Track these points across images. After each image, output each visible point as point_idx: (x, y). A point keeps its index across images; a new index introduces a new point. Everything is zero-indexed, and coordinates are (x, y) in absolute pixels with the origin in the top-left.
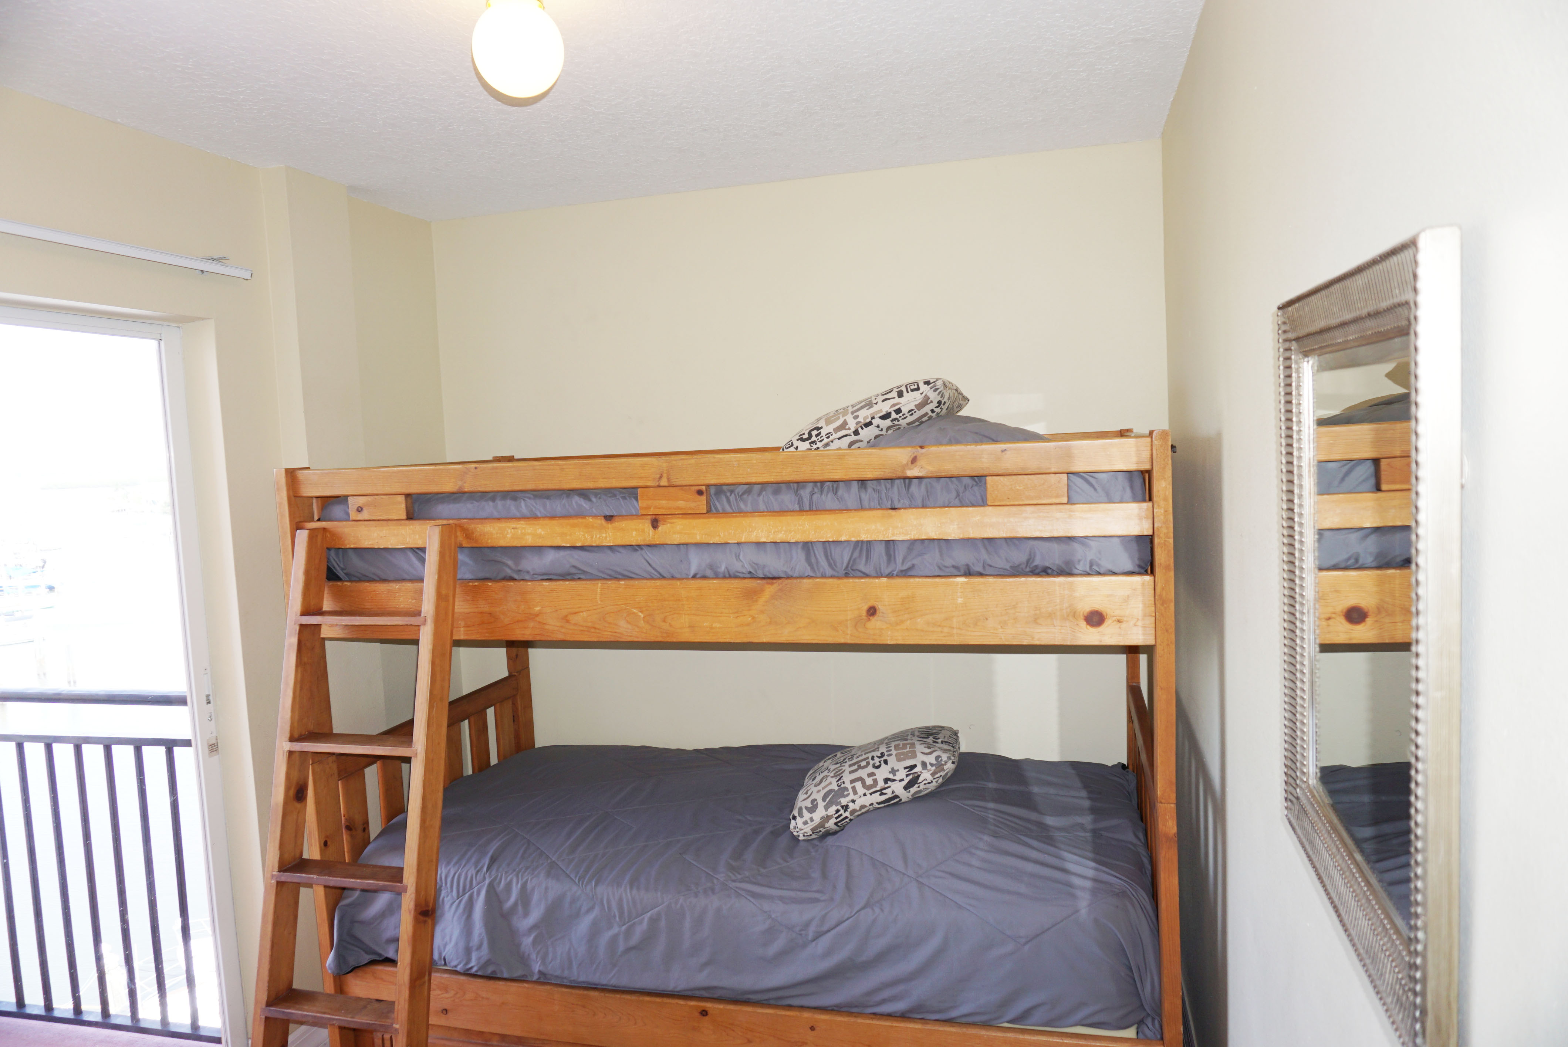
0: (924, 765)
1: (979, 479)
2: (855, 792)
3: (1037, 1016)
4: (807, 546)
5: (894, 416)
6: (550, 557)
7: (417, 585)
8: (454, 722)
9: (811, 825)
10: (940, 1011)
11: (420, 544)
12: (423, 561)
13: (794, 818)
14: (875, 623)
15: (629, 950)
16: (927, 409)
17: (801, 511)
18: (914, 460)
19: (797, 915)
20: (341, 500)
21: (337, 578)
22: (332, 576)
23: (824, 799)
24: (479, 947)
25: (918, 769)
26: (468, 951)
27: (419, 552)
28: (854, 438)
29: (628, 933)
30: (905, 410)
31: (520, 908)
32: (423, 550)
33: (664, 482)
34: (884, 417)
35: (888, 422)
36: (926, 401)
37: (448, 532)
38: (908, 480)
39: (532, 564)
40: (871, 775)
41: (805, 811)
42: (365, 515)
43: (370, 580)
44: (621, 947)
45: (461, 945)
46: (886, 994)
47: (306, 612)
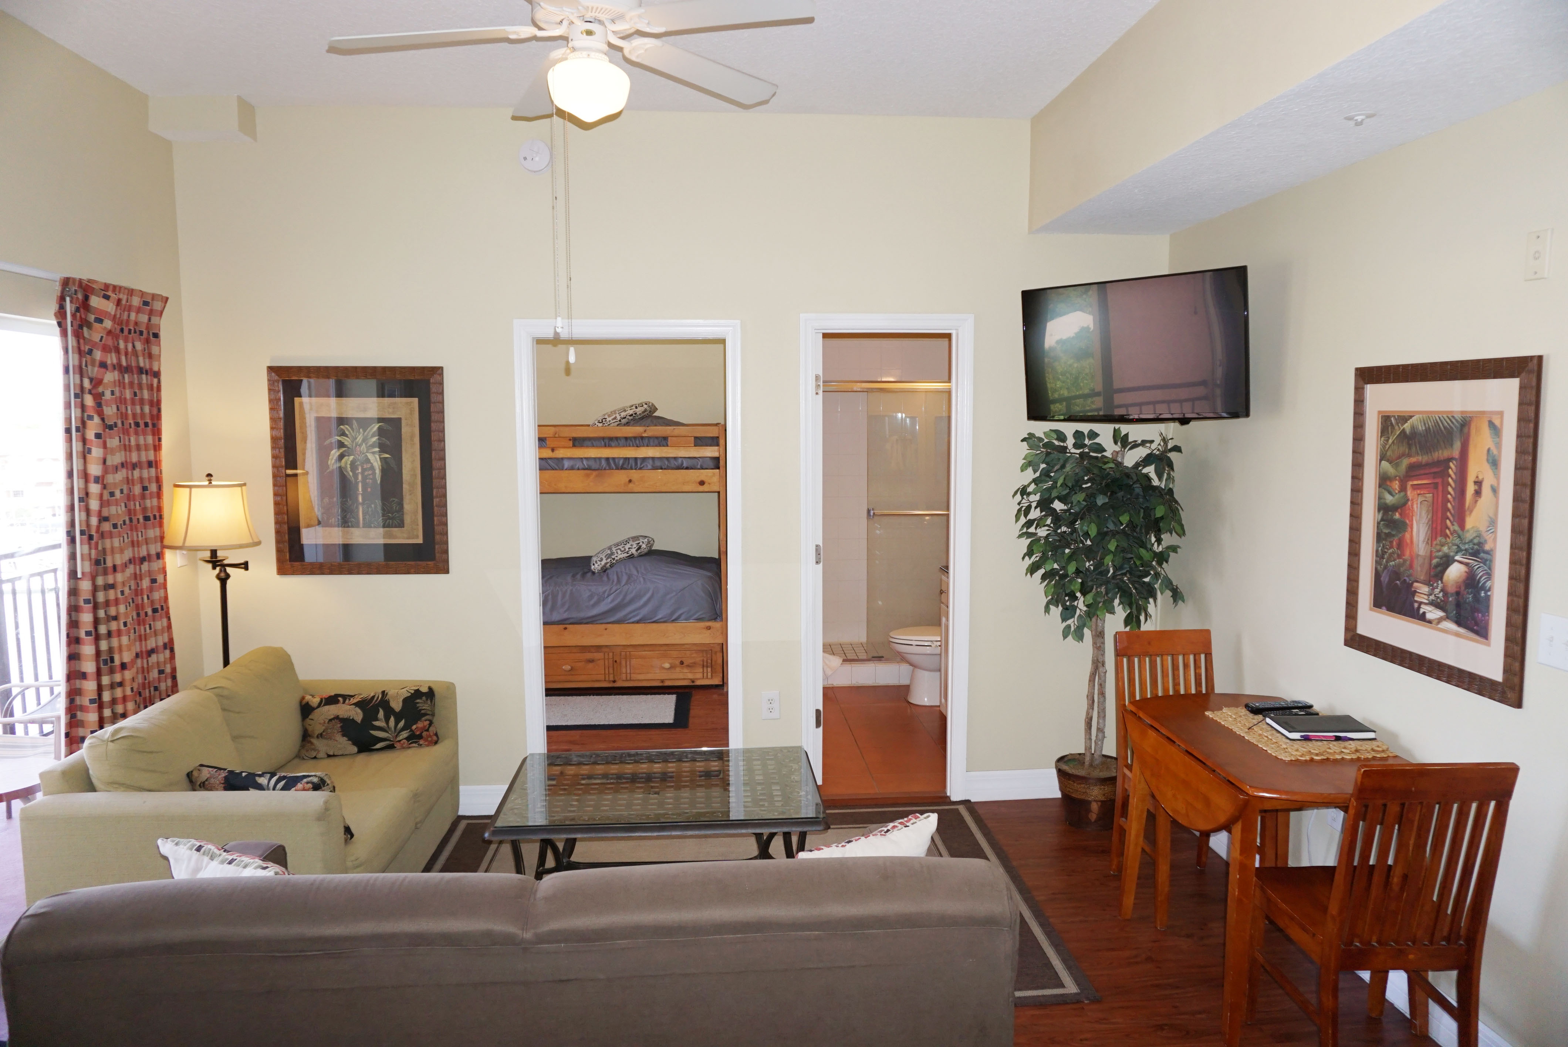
0: (643, 542)
1: (665, 439)
2: (617, 553)
3: (683, 617)
4: (607, 459)
5: (634, 415)
9: (601, 566)
10: (651, 619)
13: (594, 564)
14: (631, 485)
16: (646, 413)
17: (605, 446)
18: (645, 431)
19: (601, 589)
23: (605, 557)
25: (641, 544)
28: (619, 422)
30: (638, 413)
33: (557, 436)
34: (630, 416)
35: (632, 417)
36: (645, 410)
38: (642, 438)
40: (623, 547)
41: (598, 562)
46: (632, 615)
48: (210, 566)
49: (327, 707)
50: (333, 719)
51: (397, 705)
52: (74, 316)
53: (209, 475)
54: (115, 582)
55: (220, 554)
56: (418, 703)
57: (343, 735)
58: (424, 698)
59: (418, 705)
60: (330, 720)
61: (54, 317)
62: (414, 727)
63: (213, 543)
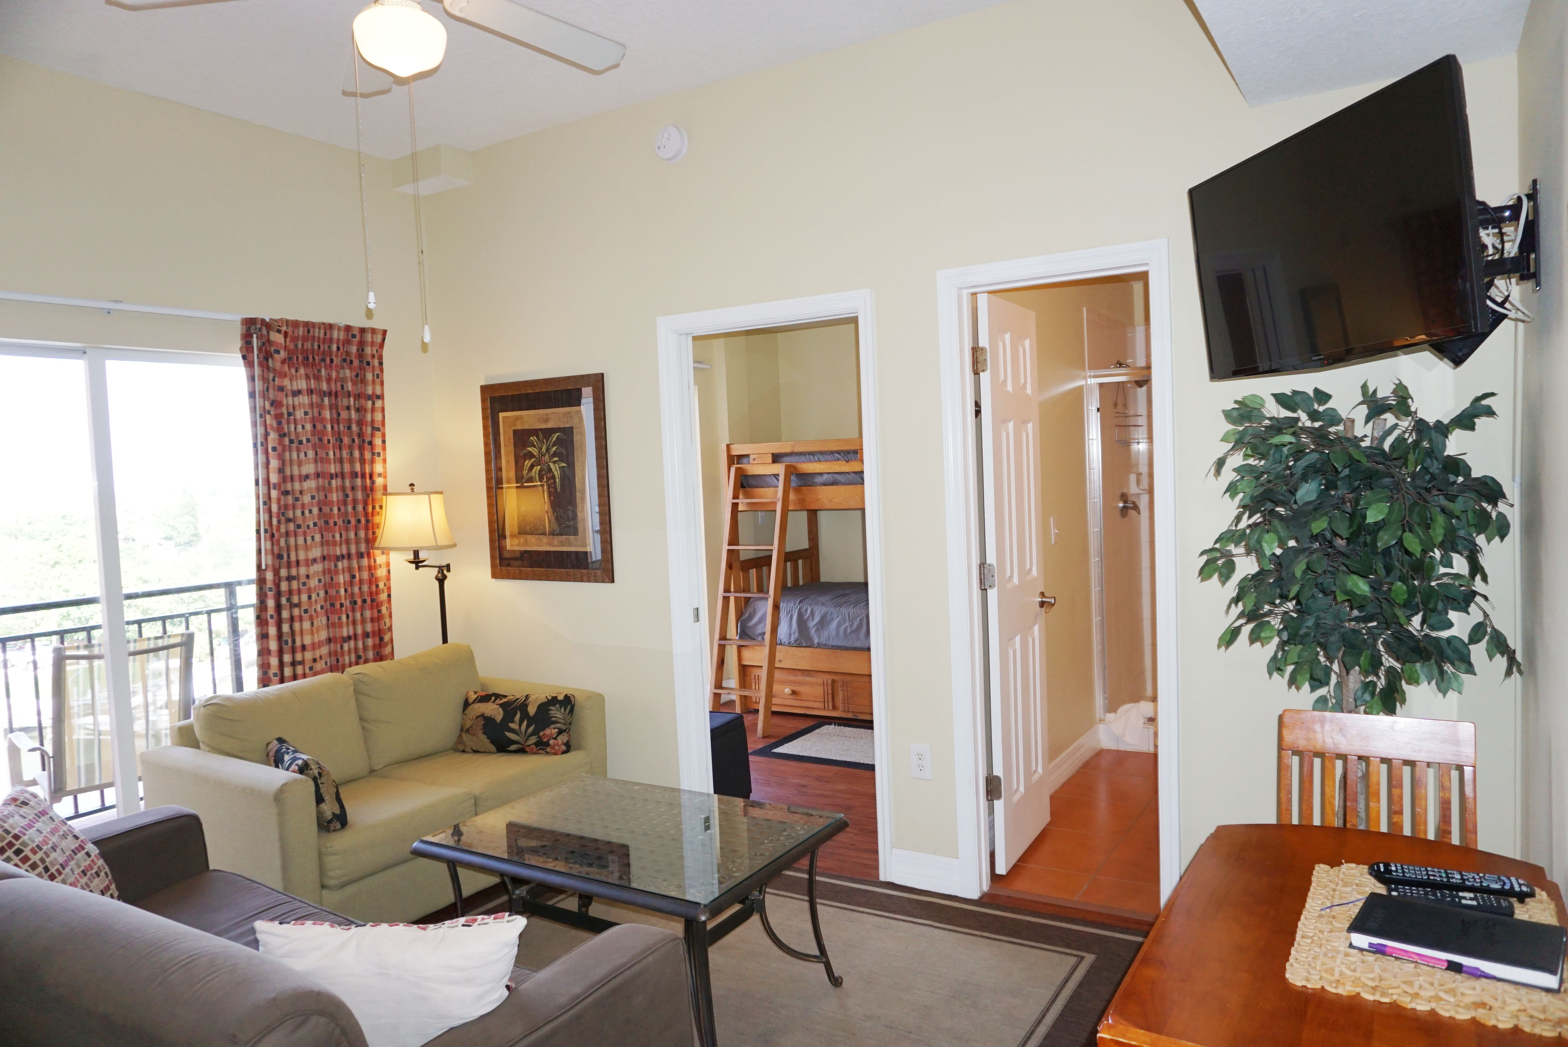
6: (825, 477)
7: (775, 489)
8: (786, 561)
11: (777, 473)
12: (778, 480)
15: (851, 632)
20: (747, 456)
21: (745, 487)
22: (743, 486)
24: (795, 633)
26: (790, 635)
27: (776, 476)
29: (851, 625)
31: (811, 618)
32: (778, 475)
37: (788, 468)
39: (819, 479)
42: (756, 462)
43: (757, 487)
44: (849, 631)
45: (788, 632)
47: (734, 498)
48: (414, 566)
49: (479, 704)
50: (480, 716)
51: (532, 710)
52: (260, 350)
53: (412, 485)
54: (298, 574)
55: (422, 556)
56: (551, 710)
57: (484, 733)
58: (558, 706)
59: (550, 712)
60: (477, 717)
61: (239, 352)
62: (541, 734)
63: (416, 545)
